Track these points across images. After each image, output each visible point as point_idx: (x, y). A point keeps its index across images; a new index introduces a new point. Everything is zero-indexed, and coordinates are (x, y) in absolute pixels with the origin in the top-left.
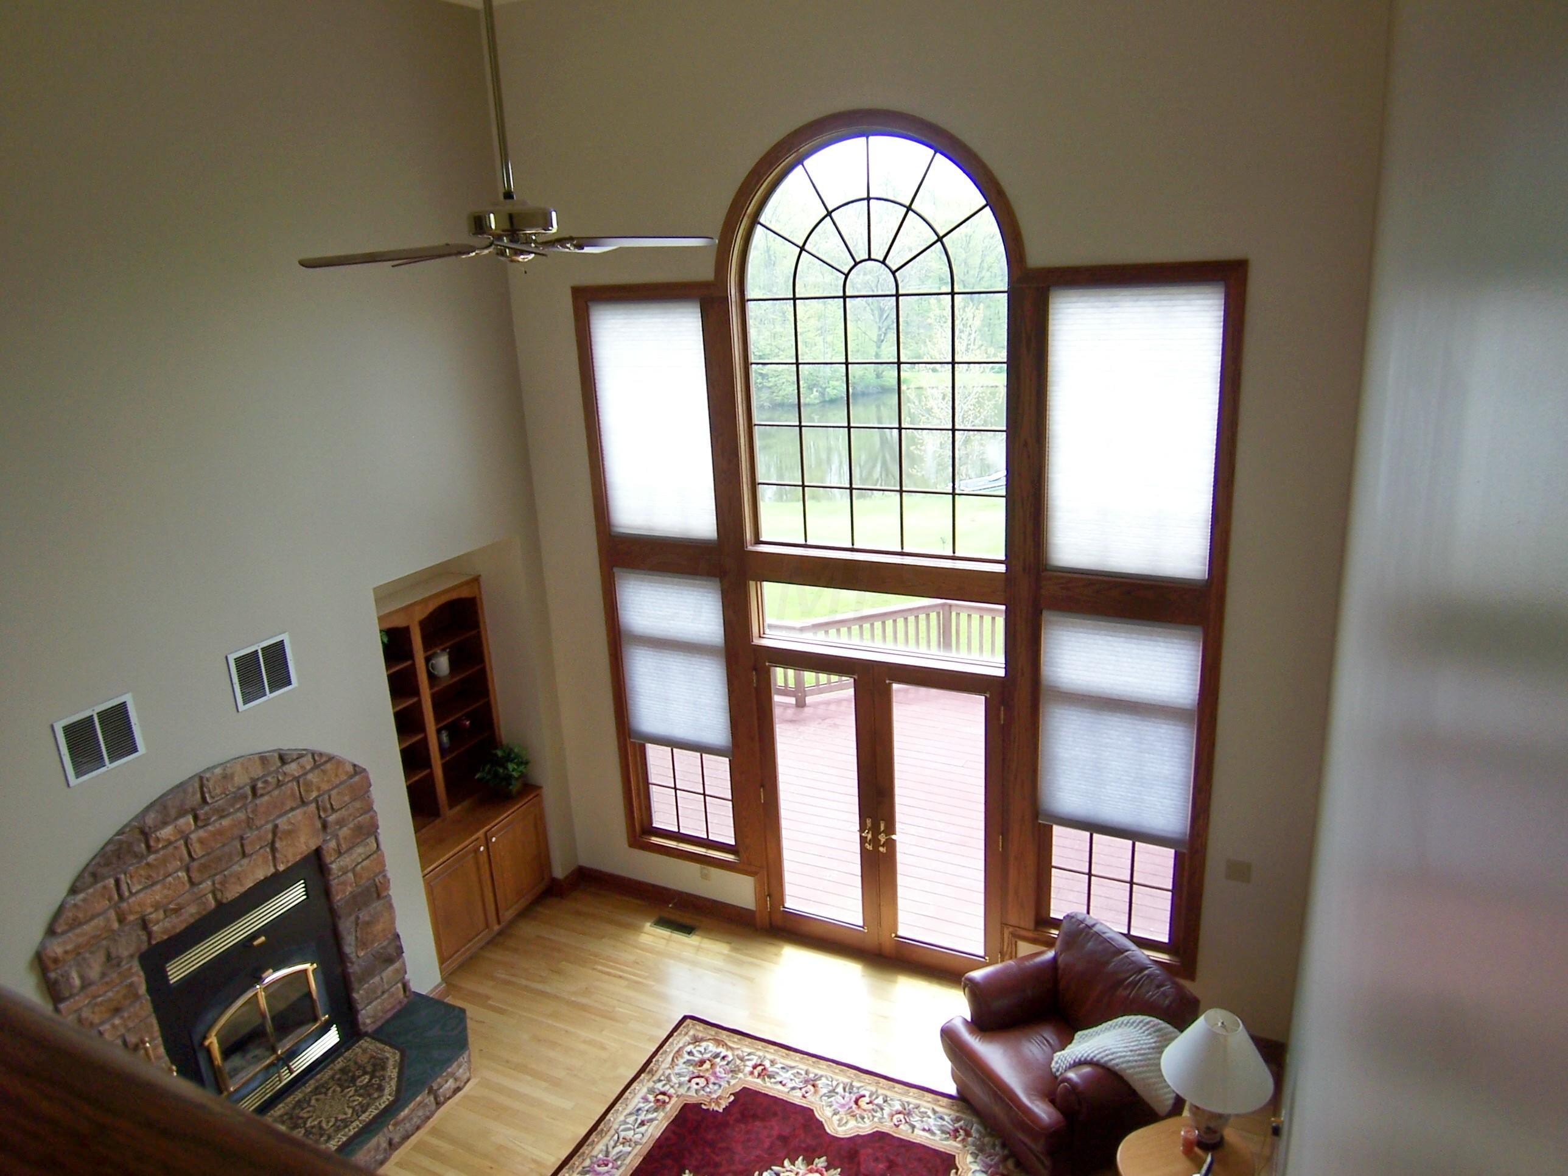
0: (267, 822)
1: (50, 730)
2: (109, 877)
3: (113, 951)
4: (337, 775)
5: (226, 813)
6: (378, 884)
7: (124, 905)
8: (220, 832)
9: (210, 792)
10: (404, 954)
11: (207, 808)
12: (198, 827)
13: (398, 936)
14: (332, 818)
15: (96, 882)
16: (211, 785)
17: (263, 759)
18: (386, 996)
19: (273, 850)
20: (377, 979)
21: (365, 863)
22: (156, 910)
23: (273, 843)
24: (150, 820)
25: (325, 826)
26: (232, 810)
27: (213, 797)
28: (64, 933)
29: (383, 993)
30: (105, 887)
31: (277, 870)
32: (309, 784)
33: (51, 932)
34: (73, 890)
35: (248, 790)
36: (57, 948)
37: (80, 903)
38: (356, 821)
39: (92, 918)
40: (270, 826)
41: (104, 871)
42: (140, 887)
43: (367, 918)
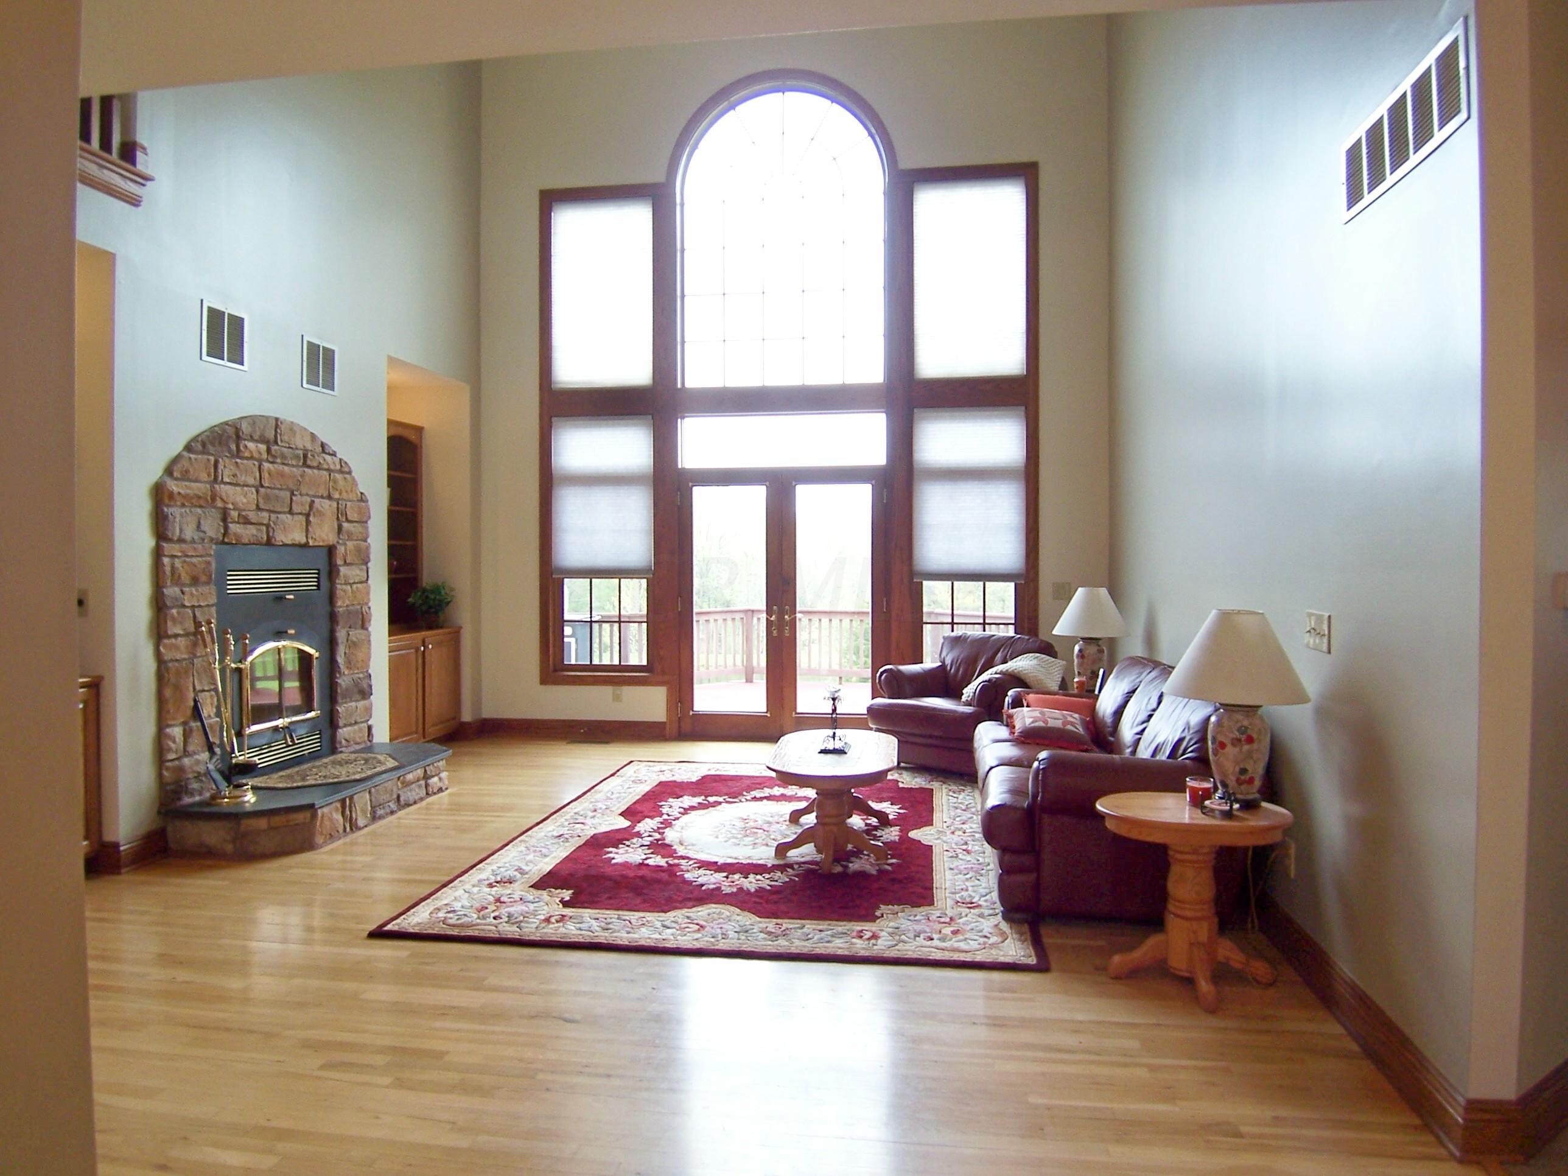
0: (307, 495)
1: (200, 302)
2: (212, 455)
3: (202, 522)
4: (352, 491)
5: (286, 462)
6: (365, 613)
7: (217, 486)
8: (282, 475)
9: (281, 435)
10: (372, 697)
11: (276, 447)
12: (268, 461)
13: (370, 676)
14: (346, 525)
15: (203, 453)
16: (283, 427)
17: (313, 436)
18: (356, 727)
19: (308, 522)
20: (353, 704)
21: (359, 585)
22: (234, 509)
23: (308, 515)
24: (245, 427)
25: (340, 528)
26: (290, 462)
27: (282, 441)
28: (176, 479)
29: (356, 723)
30: (208, 460)
31: (308, 543)
32: (335, 482)
33: (169, 471)
34: (188, 448)
35: (301, 453)
36: (173, 486)
37: (193, 460)
38: (358, 542)
39: (196, 481)
40: (309, 499)
41: (211, 449)
42: (228, 481)
43: (354, 639)
